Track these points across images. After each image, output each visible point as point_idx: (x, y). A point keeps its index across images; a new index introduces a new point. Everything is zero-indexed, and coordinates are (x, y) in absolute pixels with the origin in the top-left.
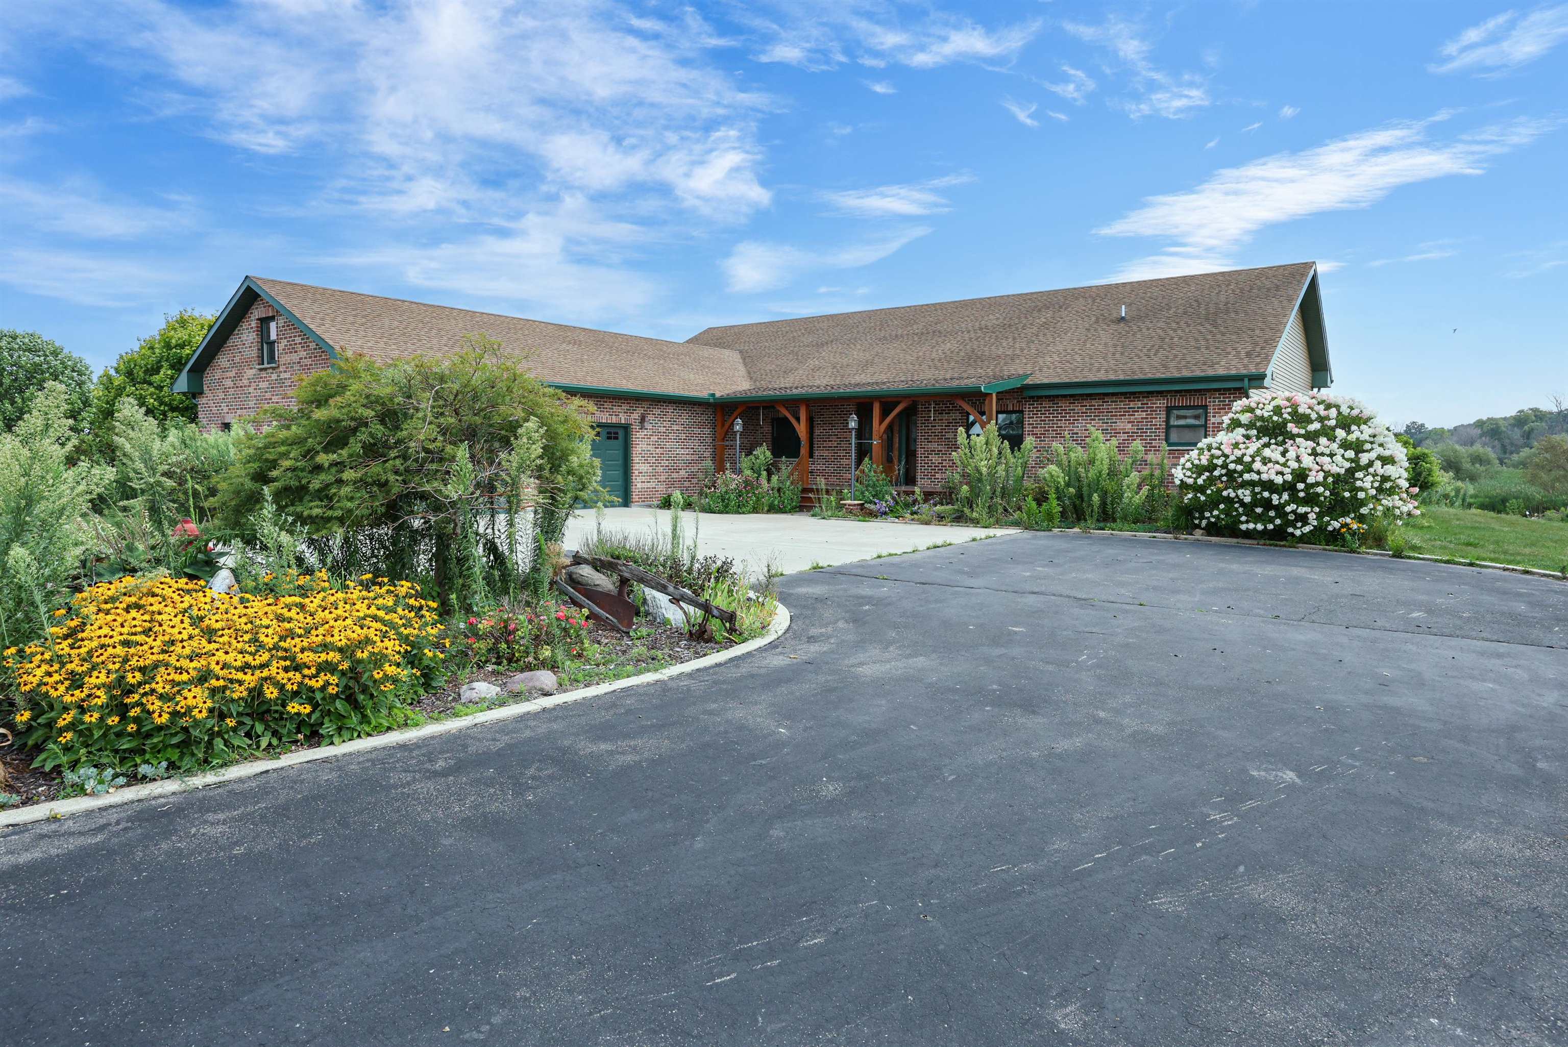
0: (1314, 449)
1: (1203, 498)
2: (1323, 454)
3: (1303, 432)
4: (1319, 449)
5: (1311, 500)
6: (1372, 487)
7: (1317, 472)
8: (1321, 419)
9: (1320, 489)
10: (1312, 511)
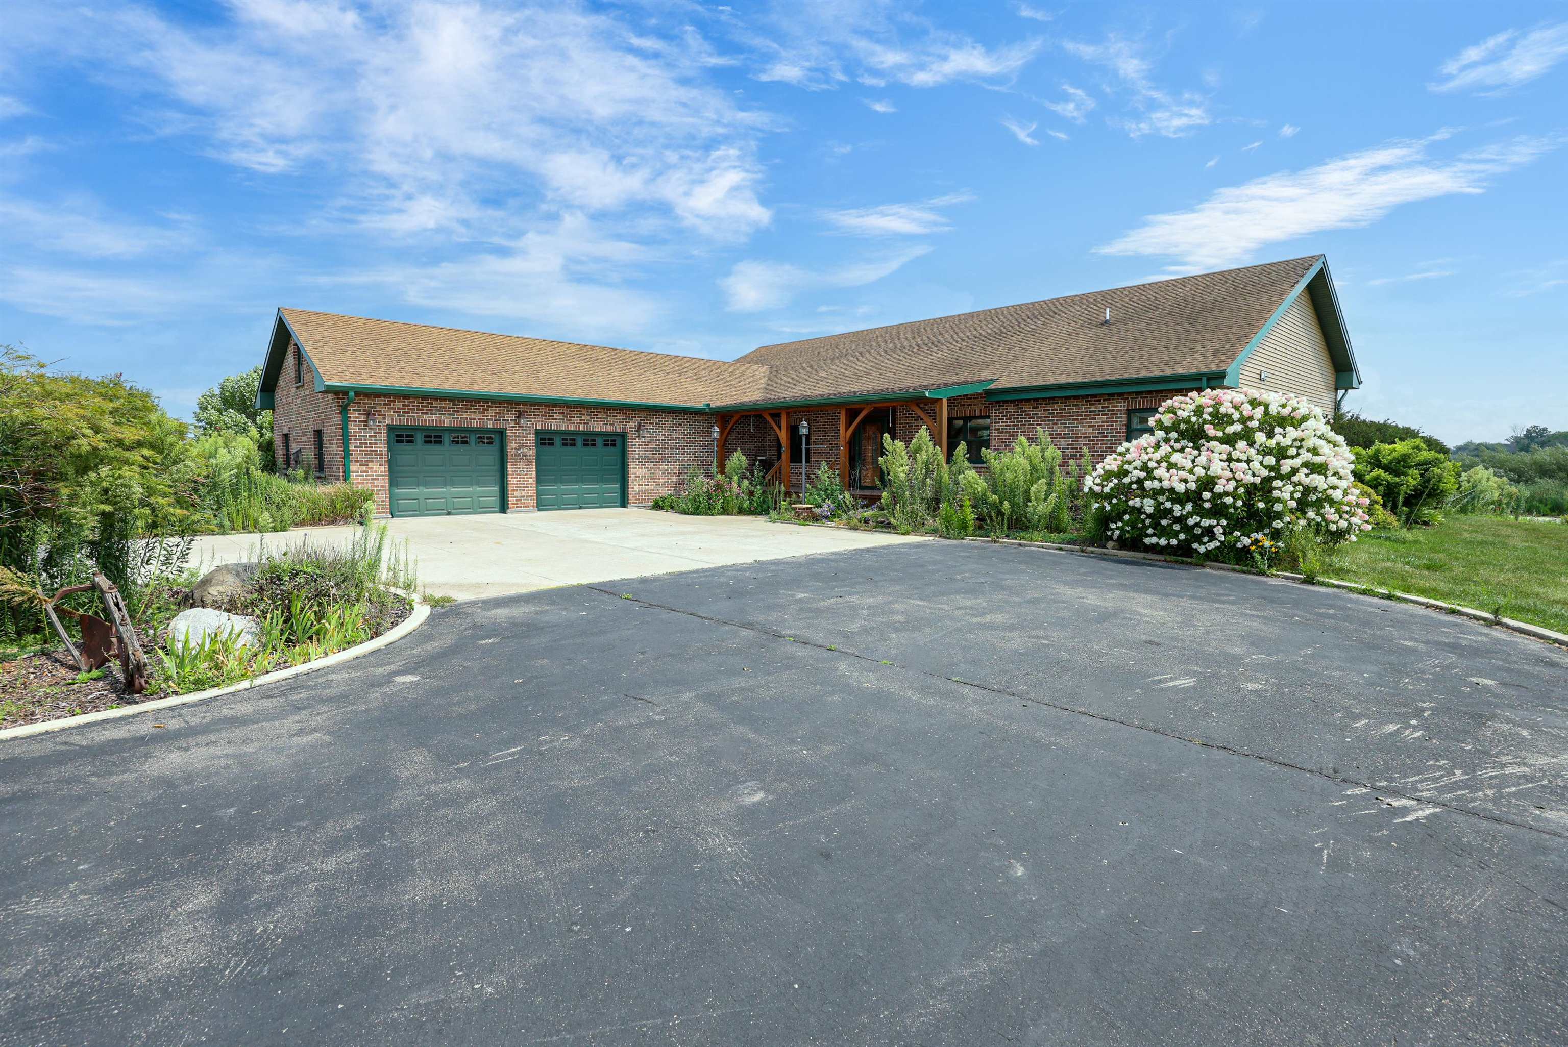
0: (1230, 454)
1: (1108, 508)
2: (1239, 460)
3: (1220, 434)
4: (1236, 454)
5: (1218, 511)
6: (1292, 498)
7: (1227, 480)
8: (1244, 420)
9: (1229, 500)
10: (1218, 524)
